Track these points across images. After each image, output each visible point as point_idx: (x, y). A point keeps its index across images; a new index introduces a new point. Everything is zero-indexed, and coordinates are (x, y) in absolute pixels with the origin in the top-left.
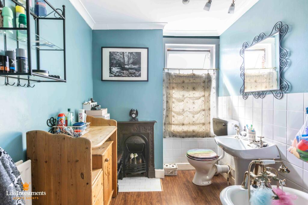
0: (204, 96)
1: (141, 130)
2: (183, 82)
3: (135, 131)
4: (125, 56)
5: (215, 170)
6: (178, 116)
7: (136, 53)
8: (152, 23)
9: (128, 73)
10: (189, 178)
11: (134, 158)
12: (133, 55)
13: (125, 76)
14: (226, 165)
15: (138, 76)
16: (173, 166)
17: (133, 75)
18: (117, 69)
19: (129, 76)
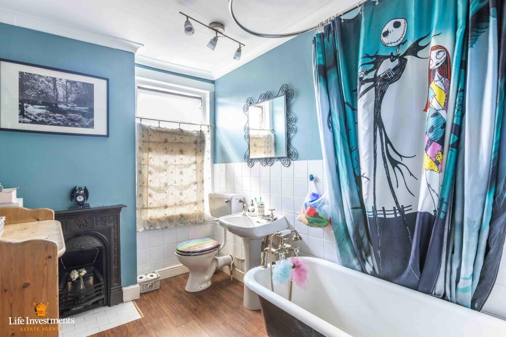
0: (196, 163)
1: (95, 224)
2: (166, 141)
3: (82, 226)
4: (57, 86)
5: (215, 264)
6: (158, 194)
7: (84, 84)
8: (116, 38)
9: (66, 120)
10: (178, 287)
11: (78, 279)
12: (77, 86)
13: (59, 125)
14: (227, 255)
15: (87, 127)
16: (152, 276)
17: (77, 124)
18: (40, 108)
19: (67, 125)
